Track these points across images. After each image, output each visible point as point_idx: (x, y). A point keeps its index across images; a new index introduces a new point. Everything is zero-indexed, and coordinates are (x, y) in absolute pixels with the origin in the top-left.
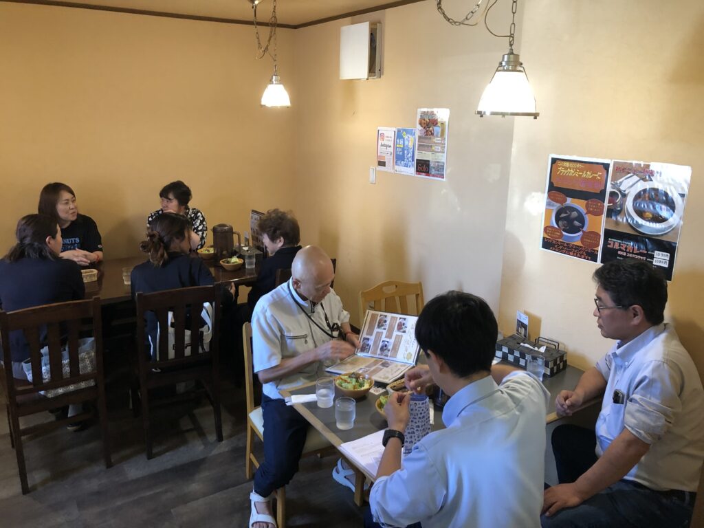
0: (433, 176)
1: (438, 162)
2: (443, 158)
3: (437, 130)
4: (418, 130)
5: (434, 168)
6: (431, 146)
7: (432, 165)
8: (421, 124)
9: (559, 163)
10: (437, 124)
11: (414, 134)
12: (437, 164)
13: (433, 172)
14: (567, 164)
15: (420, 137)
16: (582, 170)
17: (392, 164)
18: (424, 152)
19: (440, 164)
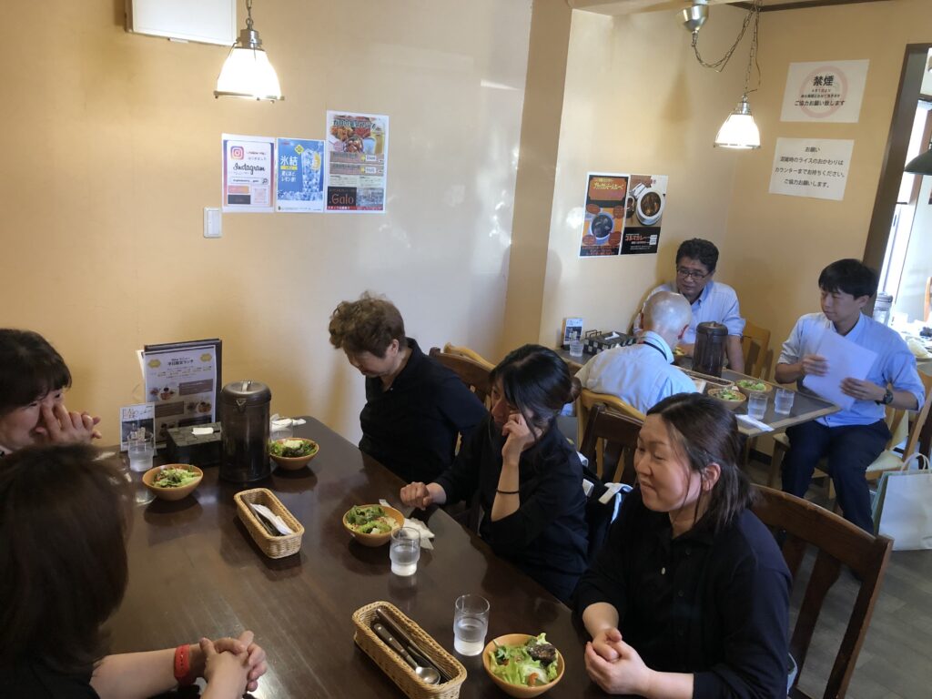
0: (364, 208)
1: (371, 189)
2: (381, 183)
3: (369, 144)
4: (330, 142)
5: (365, 197)
6: (359, 167)
7: (360, 193)
8: (335, 133)
9: (595, 179)
10: (369, 135)
11: (322, 149)
12: (370, 192)
13: (363, 203)
14: (601, 180)
15: (333, 155)
16: (611, 184)
17: (267, 199)
18: (342, 176)
19: (375, 191)
